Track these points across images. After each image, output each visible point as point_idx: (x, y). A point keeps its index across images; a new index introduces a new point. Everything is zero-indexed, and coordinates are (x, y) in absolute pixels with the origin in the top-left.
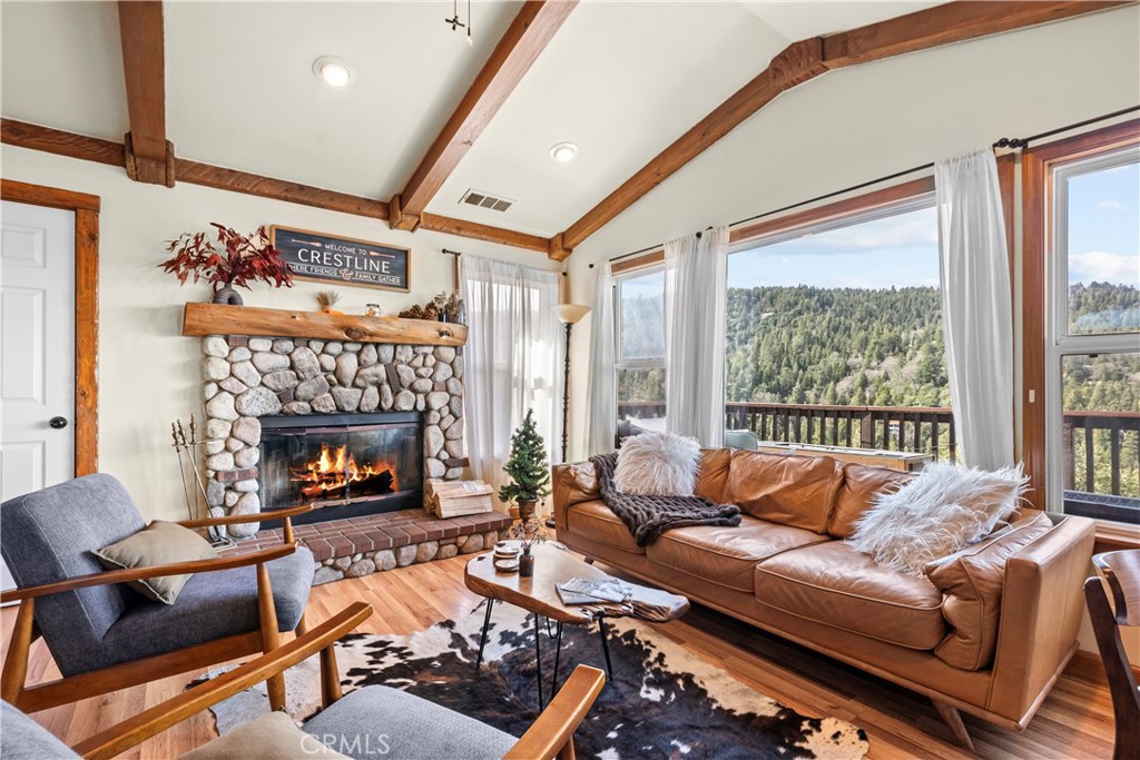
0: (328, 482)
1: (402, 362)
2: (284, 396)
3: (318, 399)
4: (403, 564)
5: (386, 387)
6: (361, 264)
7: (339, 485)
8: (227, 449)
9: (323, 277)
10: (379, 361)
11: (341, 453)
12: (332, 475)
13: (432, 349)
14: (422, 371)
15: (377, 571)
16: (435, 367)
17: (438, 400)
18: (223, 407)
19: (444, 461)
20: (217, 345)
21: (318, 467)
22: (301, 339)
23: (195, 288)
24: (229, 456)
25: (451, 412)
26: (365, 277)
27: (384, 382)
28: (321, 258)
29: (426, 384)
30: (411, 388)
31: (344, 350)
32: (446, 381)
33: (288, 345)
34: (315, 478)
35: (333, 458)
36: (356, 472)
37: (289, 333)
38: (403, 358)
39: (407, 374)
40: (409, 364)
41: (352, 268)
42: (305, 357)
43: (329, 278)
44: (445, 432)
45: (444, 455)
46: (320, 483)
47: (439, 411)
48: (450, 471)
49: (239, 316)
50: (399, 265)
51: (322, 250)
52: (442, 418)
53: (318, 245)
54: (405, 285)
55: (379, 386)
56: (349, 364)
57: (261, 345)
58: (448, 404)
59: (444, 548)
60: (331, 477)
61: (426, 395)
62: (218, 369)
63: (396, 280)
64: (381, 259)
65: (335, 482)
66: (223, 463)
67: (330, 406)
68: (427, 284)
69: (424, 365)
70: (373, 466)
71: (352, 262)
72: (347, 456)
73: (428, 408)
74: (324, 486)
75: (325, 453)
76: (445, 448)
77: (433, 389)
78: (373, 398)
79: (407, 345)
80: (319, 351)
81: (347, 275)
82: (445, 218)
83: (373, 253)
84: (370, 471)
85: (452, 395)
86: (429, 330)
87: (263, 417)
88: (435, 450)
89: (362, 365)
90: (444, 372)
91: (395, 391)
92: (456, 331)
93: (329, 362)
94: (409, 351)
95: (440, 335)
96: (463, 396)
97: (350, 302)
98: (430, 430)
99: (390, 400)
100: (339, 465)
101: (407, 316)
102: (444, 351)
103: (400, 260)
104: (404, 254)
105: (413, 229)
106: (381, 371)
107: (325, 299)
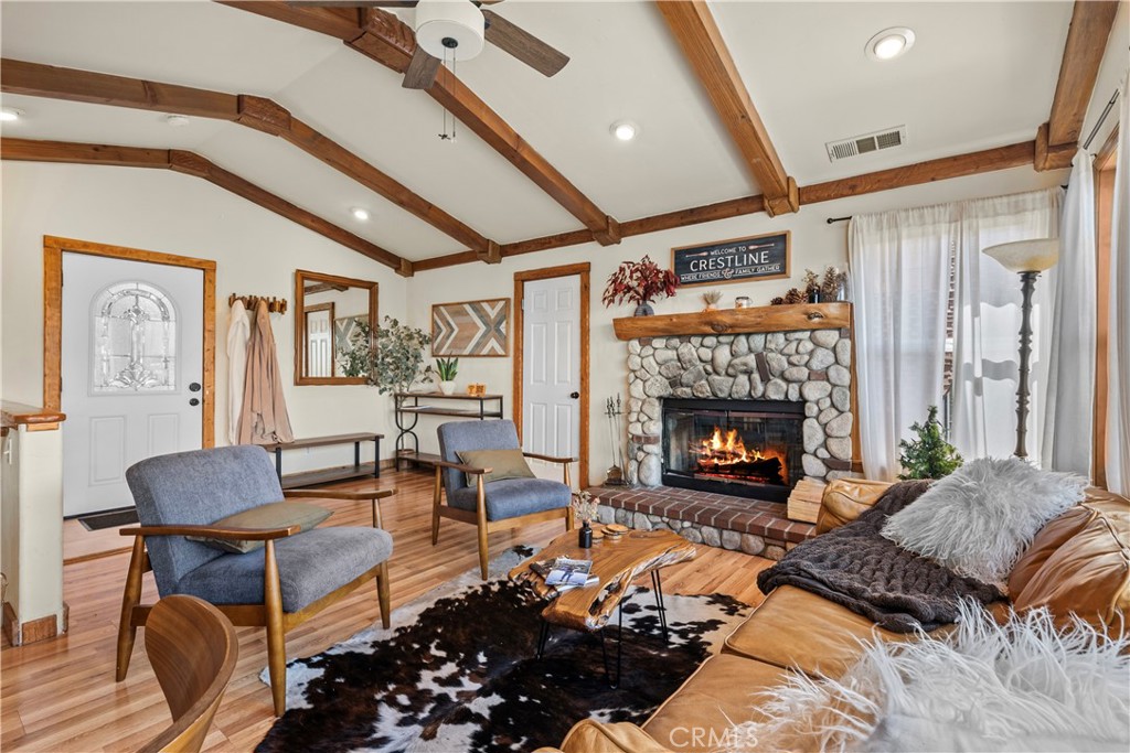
0: (720, 458)
1: (772, 351)
2: (674, 382)
3: (696, 385)
4: (726, 546)
5: (756, 376)
6: (741, 260)
7: (729, 462)
8: (638, 420)
9: (708, 281)
10: (750, 350)
11: (731, 436)
12: (724, 453)
13: (809, 333)
14: (795, 359)
15: (703, 543)
16: (811, 354)
17: (814, 391)
18: (637, 389)
19: (823, 460)
20: (635, 344)
21: (711, 444)
22: (685, 337)
23: (626, 309)
24: (639, 425)
25: (833, 405)
26: (745, 272)
27: (755, 371)
28: (707, 265)
29: (794, 373)
30: (782, 376)
31: (718, 342)
32: (827, 368)
33: (675, 342)
34: (709, 453)
35: (724, 440)
36: (744, 454)
37: (677, 330)
38: (773, 346)
39: (777, 361)
40: (781, 353)
41: (733, 267)
42: (689, 350)
43: (714, 280)
44: (824, 427)
45: (823, 453)
46: (713, 457)
47: (817, 403)
48: (831, 473)
49: (648, 324)
50: (776, 247)
51: (707, 258)
52: (820, 411)
53: (705, 254)
54: (783, 272)
55: (749, 373)
56: (723, 355)
57: (658, 343)
58: (830, 396)
59: (770, 548)
60: (722, 455)
61: (801, 383)
62: (635, 362)
63: (775, 267)
64: (759, 250)
65: (726, 459)
66: (637, 430)
67: (705, 392)
68: (804, 266)
69: (797, 352)
70: (763, 452)
71: (733, 261)
72: (737, 440)
73: (803, 402)
74: (716, 461)
75: (717, 434)
76: (825, 445)
77: (809, 379)
78: (743, 386)
79: (778, 332)
80: (698, 345)
81: (728, 274)
82: (833, 183)
83: (752, 247)
84: (758, 456)
85: (834, 386)
86: (793, 315)
87: (660, 398)
88: (809, 445)
89: (733, 355)
90: (822, 359)
91: (765, 379)
92: (832, 309)
93: (706, 354)
94: (781, 338)
95: (810, 318)
96: (853, 386)
97: (728, 296)
98: (807, 423)
99: (760, 388)
100: (730, 446)
101: (777, 302)
102: (822, 335)
103: (780, 246)
104: (782, 238)
105: (793, 210)
106: (751, 360)
107: (708, 299)
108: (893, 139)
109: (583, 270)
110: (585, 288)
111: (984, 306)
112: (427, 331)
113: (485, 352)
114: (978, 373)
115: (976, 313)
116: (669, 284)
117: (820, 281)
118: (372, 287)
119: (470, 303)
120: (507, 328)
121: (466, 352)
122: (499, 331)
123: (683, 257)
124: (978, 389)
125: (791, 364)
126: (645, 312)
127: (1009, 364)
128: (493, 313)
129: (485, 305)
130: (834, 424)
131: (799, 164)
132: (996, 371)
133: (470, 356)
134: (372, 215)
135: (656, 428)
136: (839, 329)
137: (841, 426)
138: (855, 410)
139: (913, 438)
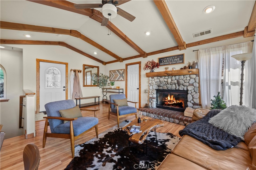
0: (170, 102)
1: (180, 79)
2: (159, 86)
3: (164, 87)
5: (177, 85)
6: (173, 60)
7: (172, 103)
8: (151, 94)
9: (166, 65)
10: (175, 79)
13: (189, 75)
14: (186, 81)
15: (165, 120)
16: (189, 80)
17: (190, 88)
18: (151, 88)
19: (192, 103)
20: (150, 78)
21: (168, 99)
22: (161, 77)
23: (148, 71)
24: (151, 95)
25: (194, 91)
26: (174, 62)
27: (177, 84)
28: (166, 61)
29: (185, 84)
30: (183, 85)
31: (168, 77)
32: (193, 83)
33: (159, 78)
34: (167, 101)
35: (171, 97)
36: (175, 101)
37: (159, 75)
38: (181, 78)
39: (182, 82)
40: (182, 80)
42: (162, 79)
44: (193, 96)
48: (194, 106)
49: (153, 74)
51: (166, 60)
52: (192, 92)
53: (165, 59)
54: (183, 62)
55: (175, 84)
56: (170, 80)
57: (155, 78)
58: (194, 89)
59: (180, 122)
60: (170, 101)
61: (187, 86)
62: (150, 82)
63: (181, 61)
64: (177, 58)
65: (171, 102)
66: (151, 96)
67: (166, 88)
68: (187, 61)
69: (186, 80)
70: (179, 100)
71: (172, 60)
72: (173, 98)
73: (187, 90)
75: (169, 96)
76: (193, 100)
77: (189, 85)
78: (174, 87)
79: (182, 75)
80: (164, 78)
81: (170, 63)
82: (194, 42)
83: (176, 57)
84: (178, 101)
85: (195, 87)
86: (185, 71)
87: (156, 89)
88: (189, 100)
89: (172, 80)
90: (192, 81)
91: (179, 85)
92: (194, 70)
93: (166, 80)
94: (182, 77)
95: (189, 72)
96: (199, 87)
97: (170, 68)
98: (188, 95)
99: (178, 87)
101: (182, 69)
102: (192, 76)
103: (182, 57)
104: (183, 55)
105: (185, 49)
106: (176, 81)
107: (166, 69)
108: (209, 32)
109: (139, 63)
110: (140, 67)
111: (231, 69)
112: (109, 76)
113: (120, 80)
114: (230, 84)
115: (229, 71)
116: (157, 65)
117: (191, 64)
118: (98, 67)
119: (117, 70)
120: (124, 75)
121: (116, 80)
122: (122, 76)
123: (161, 60)
124: (230, 88)
125: (185, 82)
126: (152, 71)
127: (237, 82)
128: (121, 72)
129: (120, 71)
130: (195, 95)
131: (186, 39)
132: (234, 84)
133: (117, 81)
134: (98, 53)
135: (155, 96)
136: (196, 75)
137: (197, 96)
138: (200, 92)
139: (214, 99)
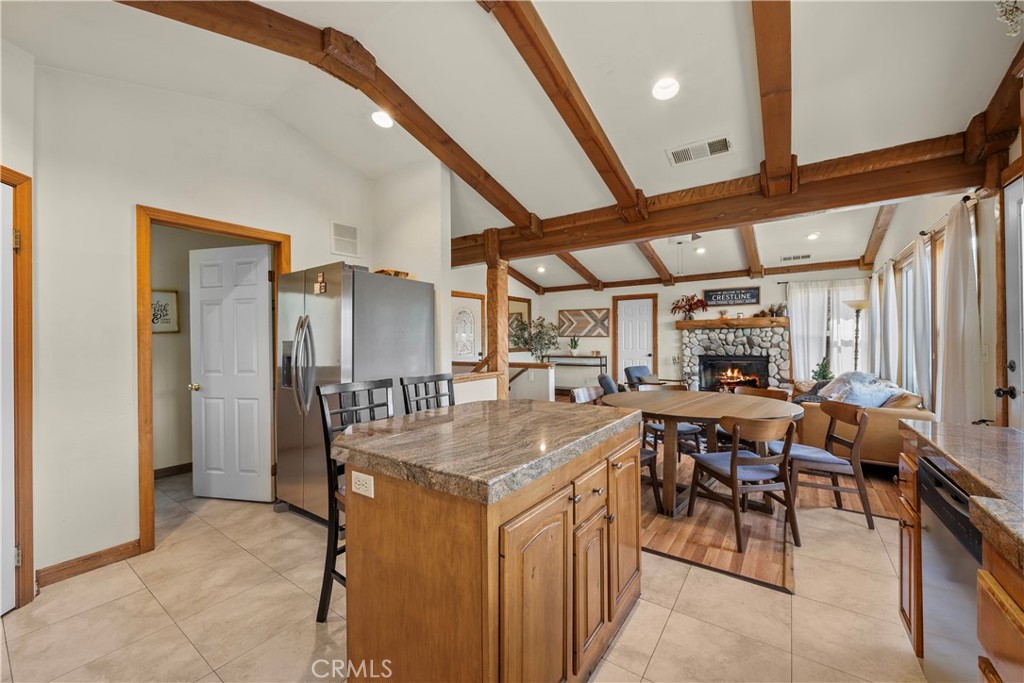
1: (754, 336)
2: (707, 349)
3: (718, 350)
5: (747, 346)
6: (737, 297)
7: (735, 381)
8: (688, 365)
9: (722, 305)
10: (744, 335)
11: (736, 371)
13: (771, 329)
14: (764, 339)
16: (772, 337)
17: (773, 352)
18: (687, 352)
19: (778, 380)
20: (686, 333)
21: (726, 374)
22: (712, 329)
23: (680, 316)
24: (689, 368)
25: (781, 357)
26: (740, 302)
27: (746, 344)
28: (721, 298)
29: (764, 344)
30: (759, 346)
31: (729, 331)
32: (779, 343)
33: (707, 331)
34: (725, 377)
35: (733, 372)
36: (742, 377)
37: (708, 326)
38: (754, 334)
39: (757, 340)
40: (758, 336)
41: (734, 299)
42: (713, 335)
43: (725, 305)
44: (778, 366)
45: (778, 377)
46: (727, 379)
47: (775, 356)
48: (781, 384)
49: (692, 323)
50: (754, 294)
52: (776, 360)
53: (720, 293)
54: (758, 302)
55: (743, 345)
56: (731, 337)
57: (698, 332)
58: (780, 353)
60: (732, 378)
61: (768, 349)
62: (686, 340)
63: (754, 301)
64: (747, 293)
65: (733, 380)
66: (688, 370)
67: (723, 353)
68: (767, 301)
69: (766, 336)
70: (750, 376)
71: (734, 297)
72: (739, 371)
73: (768, 356)
74: (729, 381)
75: (729, 369)
76: (778, 373)
77: (771, 347)
78: (741, 350)
79: (757, 328)
80: (718, 333)
81: (731, 302)
82: (780, 268)
83: (743, 292)
84: (748, 378)
85: (782, 349)
86: (765, 321)
87: (699, 356)
88: (772, 373)
89: (736, 337)
90: (777, 339)
91: (751, 347)
92: (781, 320)
93: (722, 336)
94: (758, 330)
95: (772, 322)
96: (790, 350)
97: (732, 313)
98: (770, 365)
99: (749, 351)
100: (736, 374)
101: (756, 316)
102: (777, 330)
103: (756, 292)
104: (758, 289)
105: (762, 277)
106: (745, 339)
107: (722, 313)
108: (809, 256)
109: (654, 297)
110: (655, 305)
111: (841, 320)
112: (556, 323)
113: (595, 334)
114: (840, 344)
115: (838, 323)
116: (703, 305)
117: (776, 308)
118: (528, 301)
119: (585, 311)
120: (609, 323)
121: (583, 334)
122: (603, 324)
123: (708, 294)
124: (839, 350)
125: (763, 341)
126: (690, 318)
127: (850, 341)
128: (599, 316)
129: (595, 312)
130: (782, 365)
131: (766, 259)
132: (846, 344)
133: (585, 336)
134: (547, 270)
135: (697, 369)
136: (784, 327)
137: (785, 366)
138: (791, 358)
139: (817, 369)
